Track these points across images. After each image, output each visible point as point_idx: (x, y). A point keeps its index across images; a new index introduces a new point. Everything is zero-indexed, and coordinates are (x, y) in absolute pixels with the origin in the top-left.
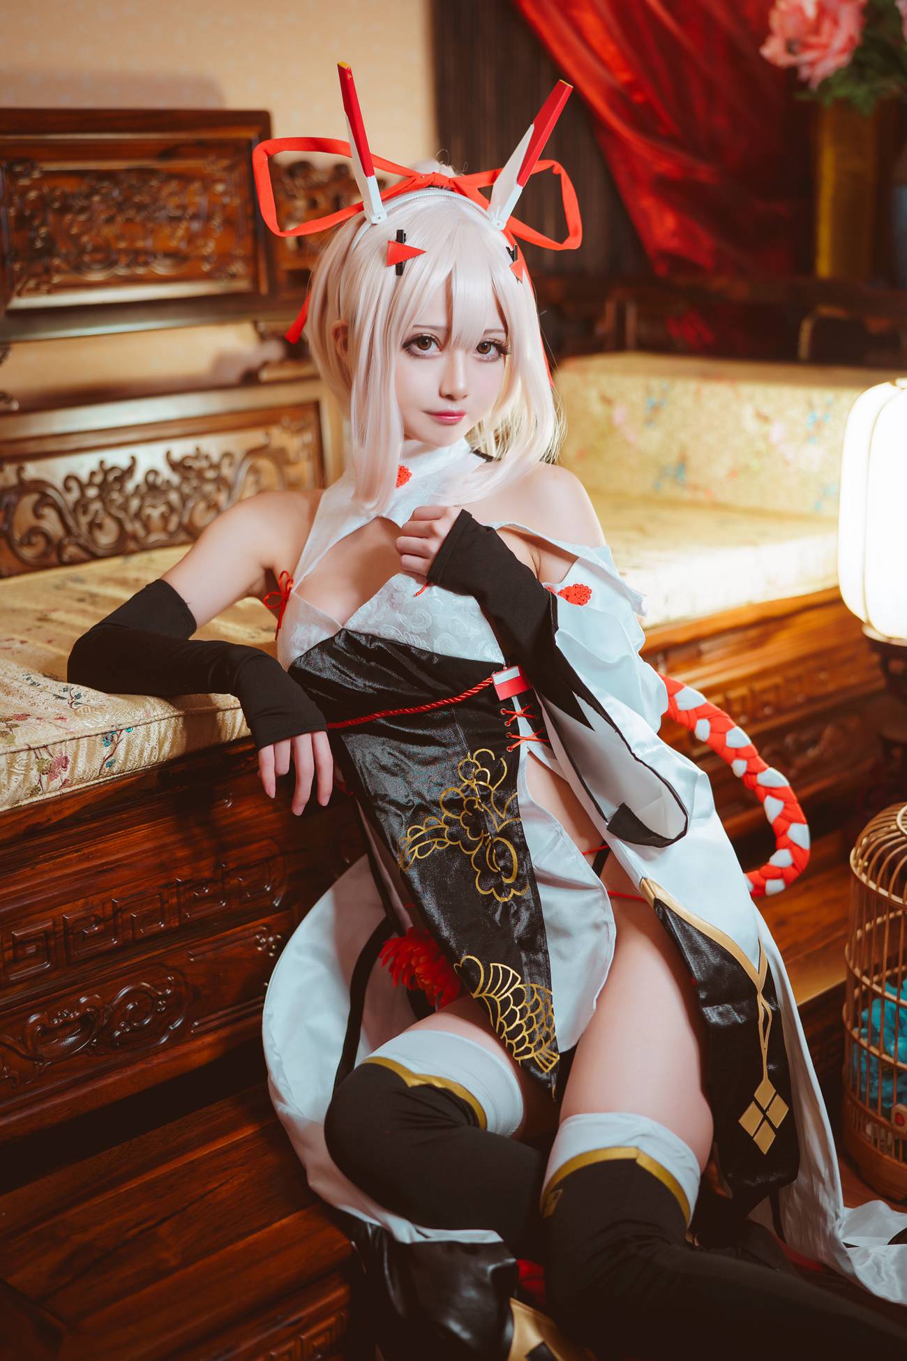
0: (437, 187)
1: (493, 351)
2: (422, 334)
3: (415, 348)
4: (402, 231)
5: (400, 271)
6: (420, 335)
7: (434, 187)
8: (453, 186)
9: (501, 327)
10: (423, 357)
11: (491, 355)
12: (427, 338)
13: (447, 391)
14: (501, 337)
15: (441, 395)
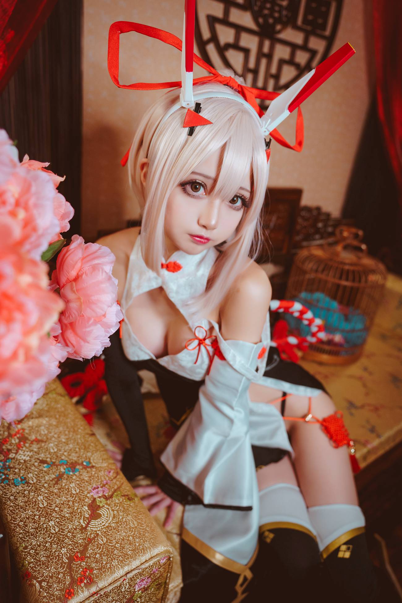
0: (230, 87)
1: (239, 203)
2: (196, 180)
3: (188, 188)
4: (200, 104)
5: (191, 133)
6: (194, 181)
7: (228, 86)
8: (240, 89)
9: (249, 188)
10: (193, 196)
11: (238, 206)
12: (199, 183)
13: (203, 222)
14: (247, 195)
15: (198, 223)
